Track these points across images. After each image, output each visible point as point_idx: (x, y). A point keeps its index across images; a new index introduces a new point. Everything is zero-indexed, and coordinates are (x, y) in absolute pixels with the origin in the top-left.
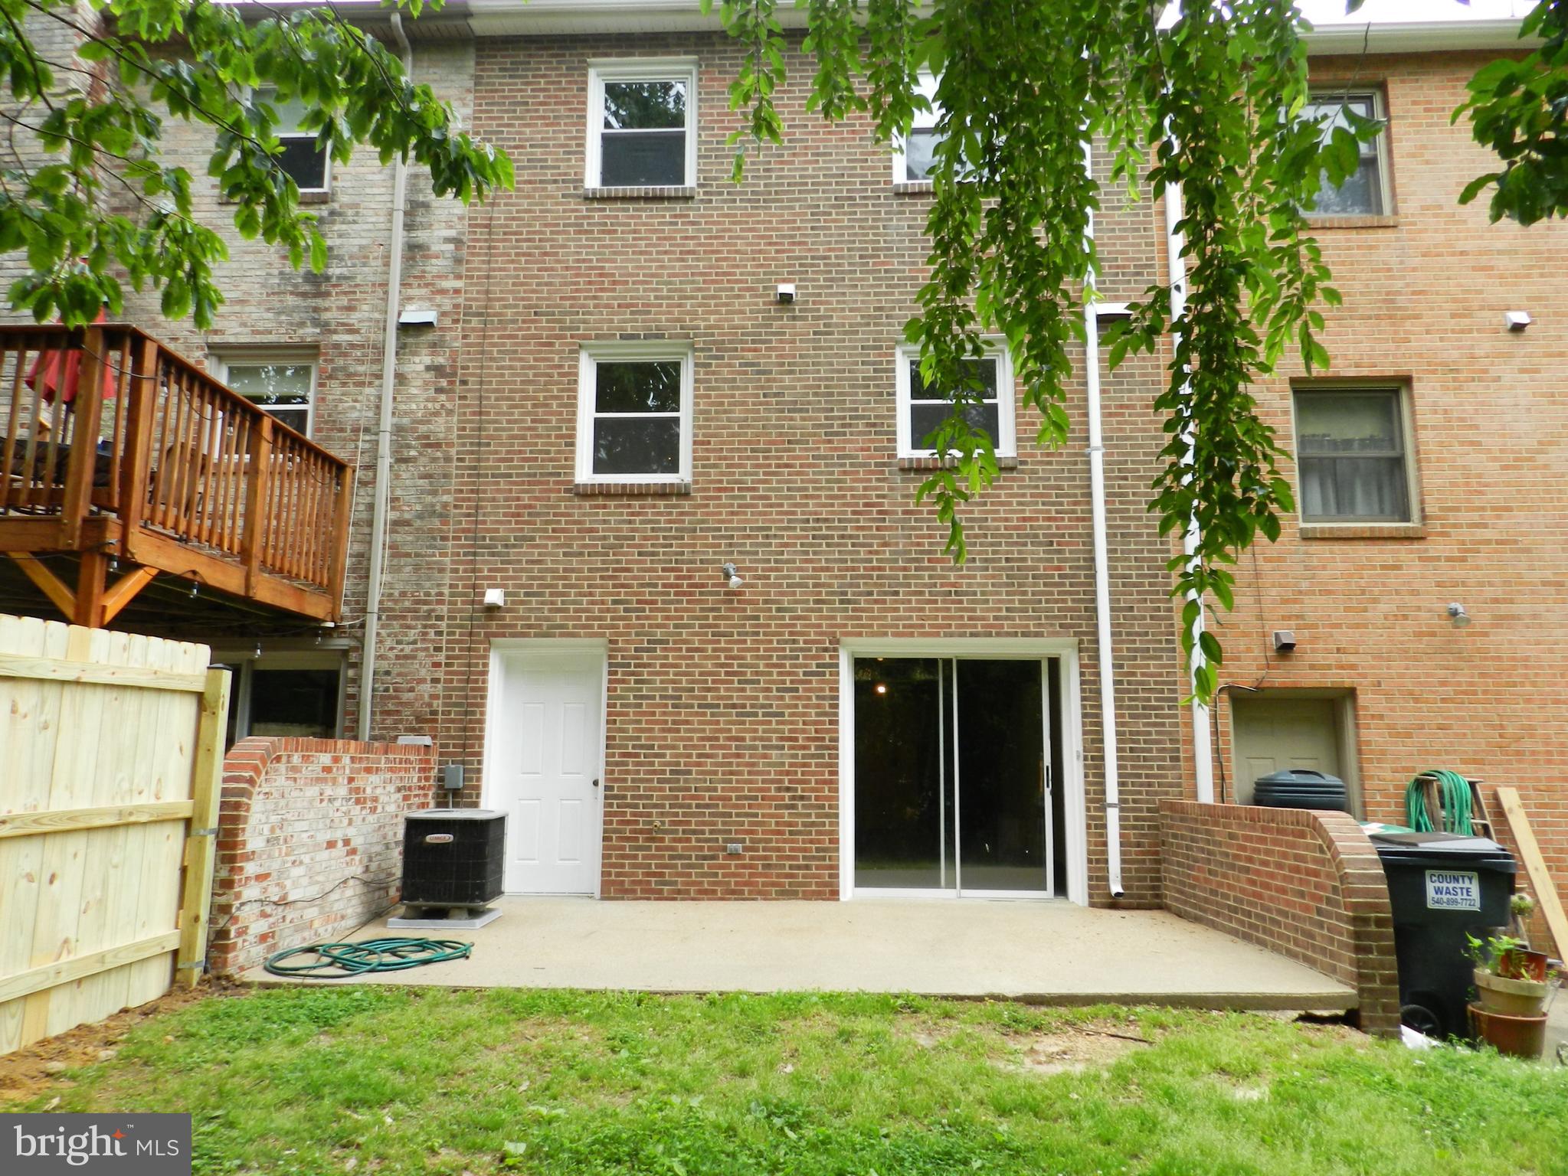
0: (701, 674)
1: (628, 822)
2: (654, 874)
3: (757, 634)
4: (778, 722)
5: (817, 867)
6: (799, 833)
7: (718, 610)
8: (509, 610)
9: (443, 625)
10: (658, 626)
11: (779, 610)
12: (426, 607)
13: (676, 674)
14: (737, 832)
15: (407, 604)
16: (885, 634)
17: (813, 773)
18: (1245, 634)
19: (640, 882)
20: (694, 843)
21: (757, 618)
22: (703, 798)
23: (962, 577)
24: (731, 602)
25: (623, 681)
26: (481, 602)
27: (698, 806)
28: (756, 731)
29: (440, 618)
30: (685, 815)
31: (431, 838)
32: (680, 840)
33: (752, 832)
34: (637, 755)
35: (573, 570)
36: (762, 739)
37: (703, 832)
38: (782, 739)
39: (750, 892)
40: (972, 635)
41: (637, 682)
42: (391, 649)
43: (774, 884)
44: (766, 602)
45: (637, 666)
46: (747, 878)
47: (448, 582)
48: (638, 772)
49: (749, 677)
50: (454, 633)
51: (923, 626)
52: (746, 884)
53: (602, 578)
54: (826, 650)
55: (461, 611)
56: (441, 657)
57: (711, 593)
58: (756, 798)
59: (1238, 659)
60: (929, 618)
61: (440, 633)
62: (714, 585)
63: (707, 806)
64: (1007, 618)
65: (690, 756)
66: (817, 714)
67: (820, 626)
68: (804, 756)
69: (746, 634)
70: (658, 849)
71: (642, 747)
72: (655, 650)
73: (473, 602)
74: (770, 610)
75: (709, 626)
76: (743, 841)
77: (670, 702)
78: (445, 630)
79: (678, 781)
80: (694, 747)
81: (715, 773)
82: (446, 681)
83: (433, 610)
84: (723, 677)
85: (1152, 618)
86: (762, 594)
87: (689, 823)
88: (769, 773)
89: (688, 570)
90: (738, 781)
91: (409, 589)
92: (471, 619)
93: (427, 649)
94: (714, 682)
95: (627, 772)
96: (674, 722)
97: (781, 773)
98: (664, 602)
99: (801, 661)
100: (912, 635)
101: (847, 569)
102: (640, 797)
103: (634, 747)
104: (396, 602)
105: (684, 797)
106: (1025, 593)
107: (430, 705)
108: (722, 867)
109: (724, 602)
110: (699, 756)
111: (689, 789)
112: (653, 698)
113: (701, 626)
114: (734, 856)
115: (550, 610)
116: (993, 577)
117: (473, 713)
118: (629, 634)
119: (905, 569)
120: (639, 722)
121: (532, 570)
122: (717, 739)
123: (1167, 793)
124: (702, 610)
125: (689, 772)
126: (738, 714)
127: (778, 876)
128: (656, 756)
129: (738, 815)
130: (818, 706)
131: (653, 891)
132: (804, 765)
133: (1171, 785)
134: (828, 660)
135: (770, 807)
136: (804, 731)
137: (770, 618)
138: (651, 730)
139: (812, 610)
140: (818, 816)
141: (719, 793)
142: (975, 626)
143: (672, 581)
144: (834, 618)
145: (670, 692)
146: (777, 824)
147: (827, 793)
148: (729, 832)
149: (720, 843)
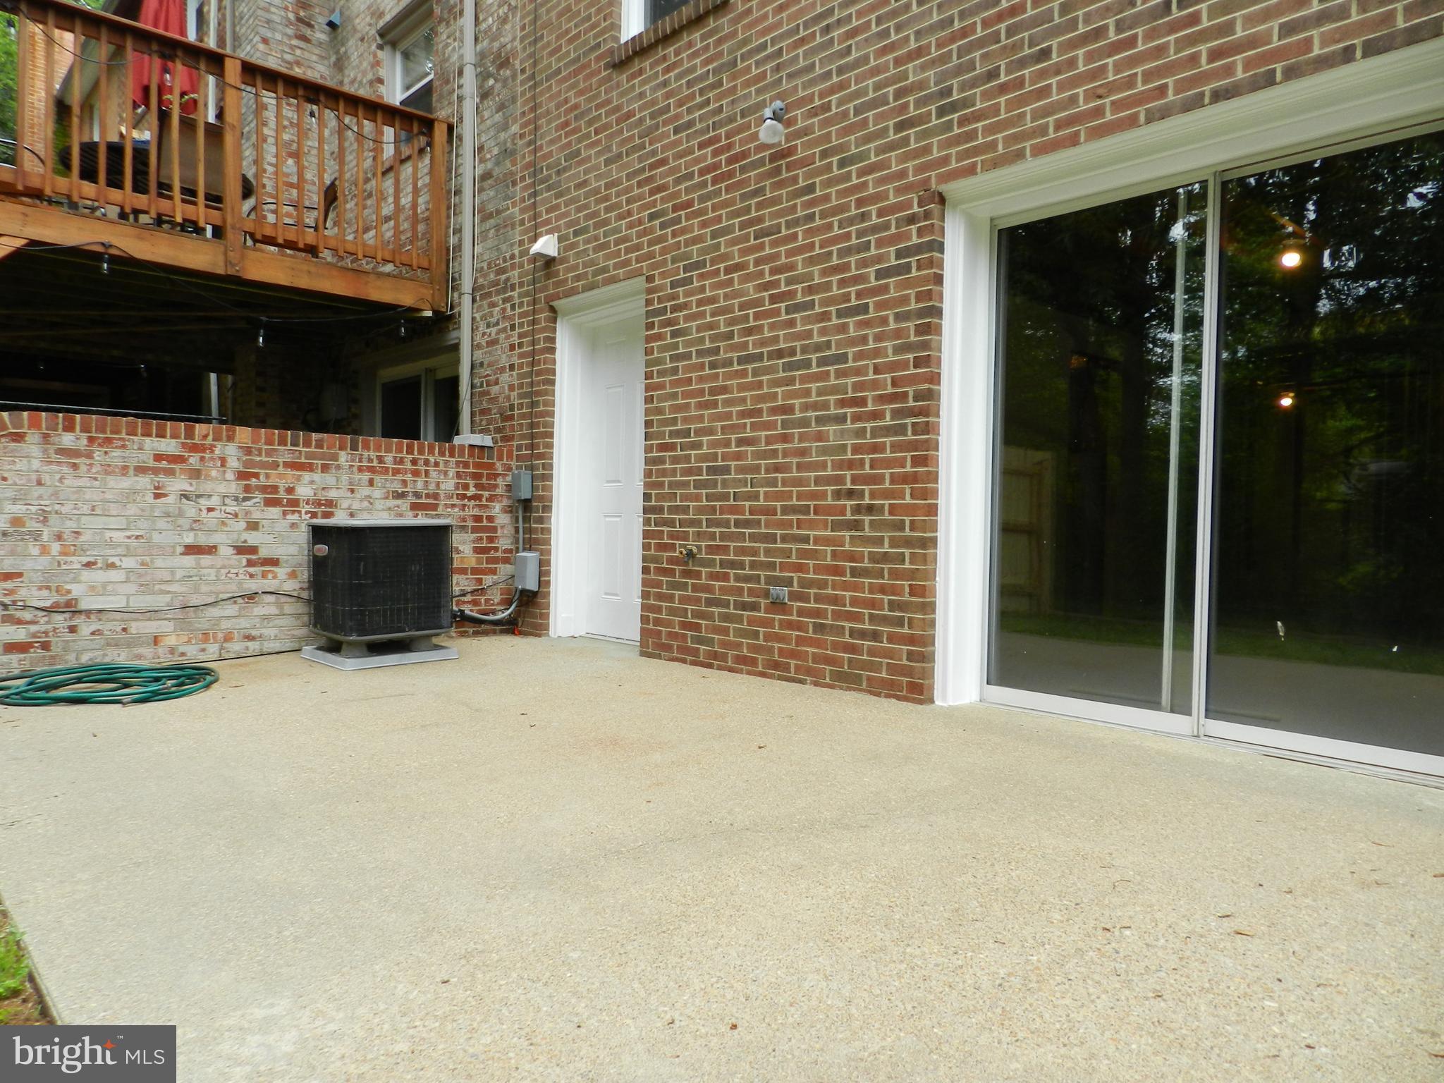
0: (741, 307)
1: (665, 547)
2: (691, 627)
3: (812, 218)
4: (838, 374)
5: (892, 638)
6: (866, 573)
7: (763, 191)
8: (562, 261)
9: (516, 295)
10: (695, 241)
11: (842, 163)
12: (504, 277)
13: (713, 314)
14: (782, 568)
15: (492, 277)
16: (1020, 155)
17: (888, 463)
19: (676, 637)
20: (732, 583)
21: (812, 189)
22: (743, 511)
24: (778, 170)
25: (660, 337)
27: (737, 524)
28: (808, 393)
29: (513, 288)
30: (722, 537)
32: (717, 577)
33: (800, 568)
34: (674, 448)
35: (613, 184)
36: (815, 407)
37: (742, 566)
38: (842, 403)
39: (798, 669)
41: (673, 335)
42: (485, 335)
43: (828, 660)
44: (824, 155)
45: (673, 310)
46: (793, 646)
47: (519, 239)
48: (675, 473)
49: (800, 299)
50: (523, 305)
52: (792, 655)
53: (639, 185)
55: (527, 274)
56: (515, 337)
57: (754, 165)
58: (807, 511)
60: (1115, 87)
61: (514, 307)
63: (748, 524)
65: (728, 444)
66: (898, 350)
67: (903, 175)
68: (874, 433)
69: (798, 222)
70: (694, 588)
71: (678, 434)
72: (691, 281)
73: (535, 260)
74: (830, 167)
75: (752, 223)
76: (789, 582)
77: (707, 360)
78: (517, 303)
79: (715, 484)
80: (733, 429)
81: (758, 469)
82: (519, 367)
83: (509, 279)
84: (767, 307)
86: (819, 142)
87: (727, 550)
88: (823, 466)
89: (728, 136)
90: (784, 483)
91: (493, 257)
92: (535, 281)
93: (506, 330)
94: (756, 317)
95: (665, 473)
96: (712, 392)
97: (841, 465)
99: (873, 252)
100: (1073, 141)
103: (671, 435)
104: (485, 276)
105: (722, 510)
107: (509, 399)
108: (763, 623)
109: (770, 174)
110: (739, 443)
111: (727, 497)
112: (690, 356)
113: (742, 226)
114: (778, 605)
115: (594, 250)
118: (665, 263)
121: (579, 199)
122: (760, 413)
124: (744, 197)
125: (728, 471)
126: (785, 368)
127: (835, 646)
128: (693, 446)
129: (785, 539)
131: (689, 651)
132: (875, 448)
134: (915, 240)
135: (825, 525)
136: (875, 385)
137: (830, 183)
138: (688, 407)
139: (893, 147)
140: (894, 542)
141: (762, 502)
143: (709, 161)
144: (927, 151)
145: (707, 345)
146: (834, 553)
147: (908, 500)
148: (773, 566)
149: (762, 584)
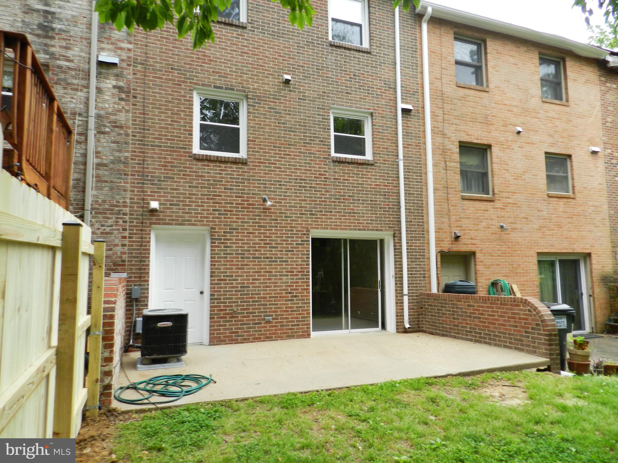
0: (253, 244)
1: (222, 310)
2: (234, 333)
3: (277, 227)
4: (286, 265)
5: (302, 325)
6: (295, 311)
7: (260, 216)
8: (162, 212)
9: (127, 218)
10: (234, 222)
11: (286, 217)
12: (117, 209)
13: (242, 244)
14: (269, 312)
15: (106, 206)
16: (327, 228)
17: (300, 286)
18: (445, 232)
19: (228, 337)
20: (251, 318)
21: (277, 220)
22: (255, 298)
23: (355, 206)
24: (266, 212)
25: (218, 247)
26: (147, 207)
27: (253, 302)
28: (277, 268)
29: (125, 214)
30: (247, 305)
31: (160, 325)
32: (245, 317)
33: (275, 312)
34: (225, 280)
35: (193, 194)
36: (279, 272)
37: (255, 313)
38: (287, 272)
39: (275, 337)
40: (359, 230)
41: (225, 247)
42: (98, 229)
43: (285, 333)
44: (280, 213)
45: (224, 240)
46: (274, 331)
47: (129, 196)
48: (226, 288)
49: (274, 245)
50: (133, 222)
51: (341, 226)
52: (274, 334)
53: (207, 199)
54: (304, 234)
55: (136, 211)
56: (127, 234)
57: (257, 208)
58: (277, 297)
59: (443, 241)
60: (343, 222)
61: (125, 222)
62: (258, 205)
63: (257, 301)
64: (371, 224)
65: (249, 280)
66: (302, 261)
67: (302, 224)
68: (296, 279)
69: (272, 227)
70: (235, 321)
71: (227, 276)
72: (232, 233)
73: (143, 207)
74: (282, 217)
75: (257, 223)
76: (272, 316)
77: (240, 256)
78: (128, 220)
79: (244, 291)
80: (251, 276)
81: (260, 287)
82: (129, 246)
83: (121, 210)
84: (263, 245)
85: (418, 225)
86: (278, 209)
87: (249, 309)
88: (282, 286)
89: (247, 197)
90: (270, 290)
91: (106, 198)
92: (142, 215)
93: (118, 230)
94: (259, 247)
95: (221, 288)
96: (242, 265)
97: (287, 286)
98: (236, 211)
99: (295, 239)
100: (337, 229)
101: (313, 201)
102: (227, 299)
103: (224, 276)
104: (100, 205)
106: (376, 214)
107: (121, 257)
108: (263, 327)
109: (263, 212)
110: (253, 280)
111: (249, 294)
112: (232, 254)
113: (253, 223)
114: (269, 322)
115: (183, 213)
116: (366, 207)
117: (144, 261)
118: (221, 225)
119: (334, 202)
120: (226, 265)
121: (173, 193)
122: (260, 272)
123: (422, 290)
124: (253, 215)
125: (249, 287)
126: (269, 261)
127: (287, 329)
128: (234, 280)
129: (270, 305)
130: (302, 258)
131: (234, 340)
132: (297, 283)
133: (423, 287)
134: (305, 239)
135: (283, 300)
136: (296, 268)
137: (282, 220)
138: (232, 269)
139: (299, 217)
140: (302, 303)
141: (262, 295)
142: (360, 226)
143: (240, 202)
144: (307, 221)
145: (240, 252)
146: (286, 308)
147: (305, 294)
148: (266, 312)
149: (263, 317)
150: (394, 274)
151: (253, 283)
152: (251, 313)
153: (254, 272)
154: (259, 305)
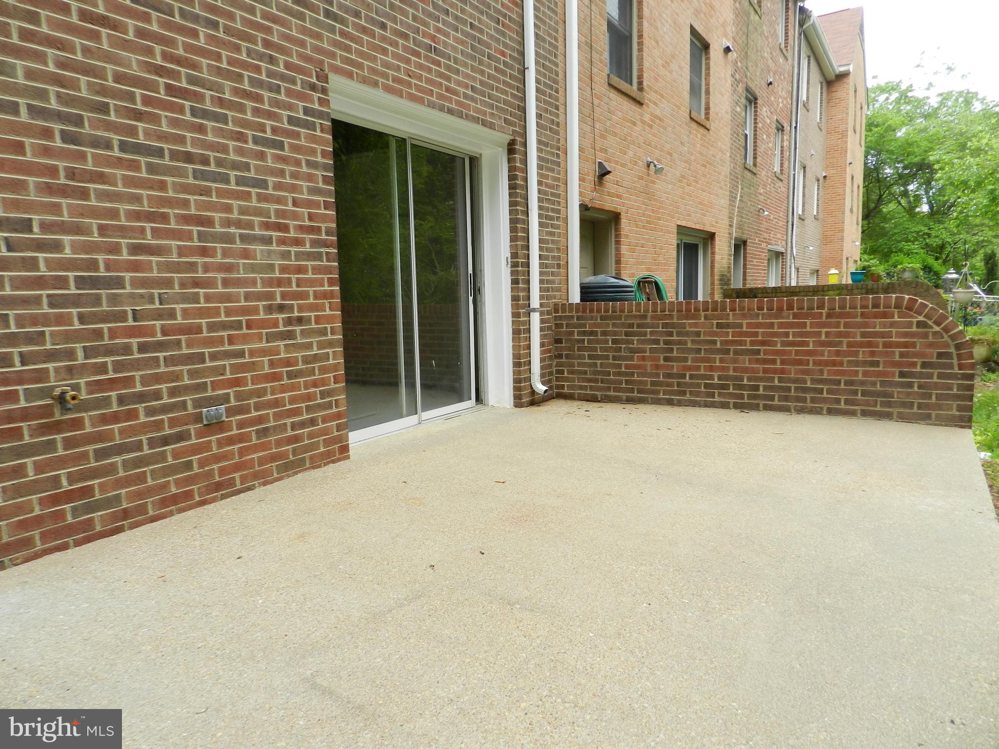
0: (119, 78)
2: (69, 497)
4: (260, 198)
5: (324, 420)
6: (300, 374)
13: (62, 64)
14: (215, 385)
16: (376, 86)
17: (311, 283)
19: (37, 521)
20: (143, 419)
22: (151, 332)
23: (439, 31)
27: (143, 348)
28: (228, 208)
30: (119, 366)
32: (115, 418)
33: (236, 382)
36: (239, 224)
37: (157, 395)
38: (267, 226)
39: (243, 479)
40: (449, 113)
43: (274, 458)
46: (237, 459)
49: (208, 106)
51: (409, 85)
52: (237, 467)
54: (313, 87)
58: (238, 325)
60: (415, 75)
63: (160, 346)
64: (472, 99)
65: (114, 249)
66: (310, 191)
67: (303, 44)
68: (299, 256)
70: (69, 443)
76: (225, 399)
77: (56, 127)
79: (97, 300)
81: (168, 283)
84: (163, 96)
85: (551, 129)
87: (129, 381)
88: (254, 282)
90: (208, 298)
94: (147, 101)
96: (72, 174)
97: (269, 282)
99: (283, 97)
102: (12, 339)
105: (113, 334)
106: (483, 73)
108: (196, 450)
110: (135, 249)
111: (121, 316)
114: (215, 426)
116: (462, 42)
122: (164, 218)
123: (555, 297)
125: (119, 283)
126: (197, 175)
127: (279, 443)
128: (40, 246)
129: (214, 357)
130: (310, 178)
131: (71, 530)
132: (300, 270)
133: (557, 290)
134: (317, 106)
135: (260, 337)
140: (320, 345)
141: (179, 320)
142: (451, 101)
144: (319, 37)
145: (54, 104)
146: (272, 364)
147: (328, 311)
148: (203, 387)
149: (191, 410)
150: (509, 255)
151: (135, 267)
152: (141, 397)
153: (137, 216)
154: (169, 361)
